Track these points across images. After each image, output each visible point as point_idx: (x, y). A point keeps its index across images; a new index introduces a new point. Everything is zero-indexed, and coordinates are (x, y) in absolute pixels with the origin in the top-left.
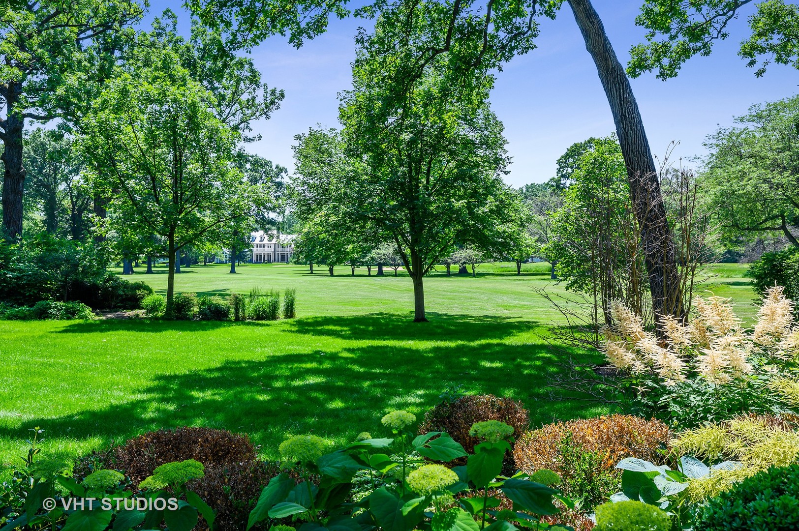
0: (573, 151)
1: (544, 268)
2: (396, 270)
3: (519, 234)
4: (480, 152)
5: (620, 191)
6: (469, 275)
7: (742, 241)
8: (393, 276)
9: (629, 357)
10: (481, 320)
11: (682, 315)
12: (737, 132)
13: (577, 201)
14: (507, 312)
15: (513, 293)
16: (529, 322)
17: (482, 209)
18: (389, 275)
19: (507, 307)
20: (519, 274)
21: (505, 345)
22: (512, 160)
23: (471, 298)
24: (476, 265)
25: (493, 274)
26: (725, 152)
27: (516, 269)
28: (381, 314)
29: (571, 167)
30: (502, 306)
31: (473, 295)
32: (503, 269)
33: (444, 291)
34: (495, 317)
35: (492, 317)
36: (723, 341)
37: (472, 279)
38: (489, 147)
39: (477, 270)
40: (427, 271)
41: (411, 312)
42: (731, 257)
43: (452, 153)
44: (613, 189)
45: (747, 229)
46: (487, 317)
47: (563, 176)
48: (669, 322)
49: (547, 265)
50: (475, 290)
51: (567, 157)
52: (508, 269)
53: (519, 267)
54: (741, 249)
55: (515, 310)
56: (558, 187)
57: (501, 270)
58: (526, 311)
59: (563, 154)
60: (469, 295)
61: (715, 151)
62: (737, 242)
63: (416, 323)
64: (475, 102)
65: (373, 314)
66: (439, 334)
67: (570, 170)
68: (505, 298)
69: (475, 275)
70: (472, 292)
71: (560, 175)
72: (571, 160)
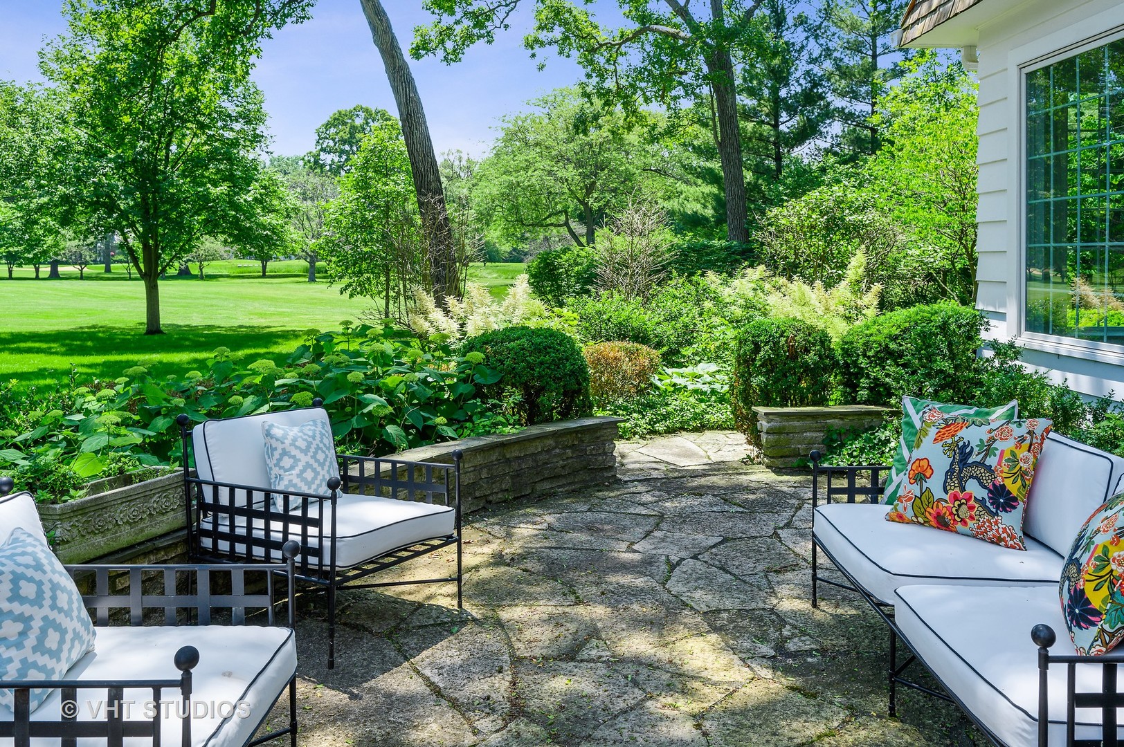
0: (335, 119)
1: (297, 268)
2: (81, 270)
3: (283, 227)
4: (237, 126)
5: (401, 183)
6: (195, 277)
7: (527, 239)
8: (76, 278)
9: (426, 325)
10: (234, 331)
11: (459, 296)
12: (523, 116)
13: (354, 191)
14: (263, 320)
15: (266, 299)
16: (294, 331)
17: (245, 197)
18: (68, 278)
19: (263, 315)
20: (264, 276)
21: (273, 353)
22: (274, 139)
23: (212, 306)
24: (205, 263)
25: (228, 276)
26: (511, 136)
27: (261, 269)
28: (94, 327)
29: (333, 140)
30: (256, 314)
31: (214, 302)
32: (241, 270)
33: (170, 297)
34: (253, 327)
35: (246, 327)
36: (482, 310)
37: (200, 282)
38: (248, 122)
39: (206, 271)
40: (164, 270)
41: (141, 324)
42: (516, 257)
43: (202, 126)
44: (393, 181)
45: (532, 225)
46: (241, 327)
47: (323, 150)
48: (451, 301)
49: (304, 263)
50: (213, 296)
51: (328, 125)
52: (249, 270)
53: (264, 267)
54: (525, 247)
55: (274, 318)
56: (316, 162)
57: (239, 270)
58: (287, 319)
59: (325, 122)
60: (207, 302)
61: (502, 135)
62: (523, 239)
63: (150, 336)
64: (239, 72)
65: (81, 328)
66: (188, 346)
67: (331, 144)
68: (257, 305)
69: (202, 277)
70: (210, 298)
71: (319, 147)
72: (333, 130)
